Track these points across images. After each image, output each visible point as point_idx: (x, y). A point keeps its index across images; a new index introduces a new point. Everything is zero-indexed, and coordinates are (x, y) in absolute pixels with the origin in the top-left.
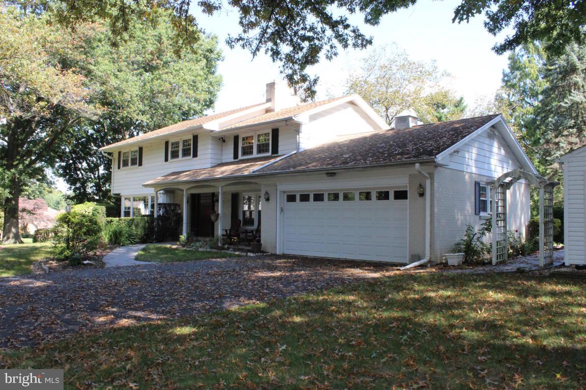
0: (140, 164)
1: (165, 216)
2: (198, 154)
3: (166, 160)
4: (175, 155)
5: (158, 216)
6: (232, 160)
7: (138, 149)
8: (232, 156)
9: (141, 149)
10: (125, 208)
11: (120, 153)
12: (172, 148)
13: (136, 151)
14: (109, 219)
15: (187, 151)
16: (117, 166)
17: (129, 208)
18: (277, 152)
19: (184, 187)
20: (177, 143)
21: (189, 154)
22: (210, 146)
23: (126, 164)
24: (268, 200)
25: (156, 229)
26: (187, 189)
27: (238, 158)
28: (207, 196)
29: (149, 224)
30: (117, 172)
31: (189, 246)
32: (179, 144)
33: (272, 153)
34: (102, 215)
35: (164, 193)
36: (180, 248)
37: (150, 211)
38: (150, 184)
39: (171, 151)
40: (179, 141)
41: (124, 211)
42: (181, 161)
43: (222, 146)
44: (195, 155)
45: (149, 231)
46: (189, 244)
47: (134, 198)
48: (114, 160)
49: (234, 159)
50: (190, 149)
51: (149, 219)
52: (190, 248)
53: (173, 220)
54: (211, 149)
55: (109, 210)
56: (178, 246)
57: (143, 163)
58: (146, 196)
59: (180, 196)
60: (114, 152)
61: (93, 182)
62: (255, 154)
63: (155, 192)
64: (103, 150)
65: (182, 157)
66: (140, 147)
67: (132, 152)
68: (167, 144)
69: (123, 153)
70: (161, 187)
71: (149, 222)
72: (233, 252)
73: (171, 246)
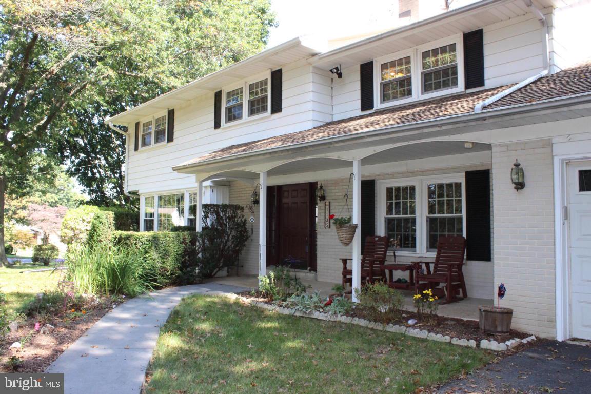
0: (171, 139)
1: (216, 230)
2: (283, 106)
3: (217, 125)
4: (233, 115)
5: (203, 229)
6: (360, 113)
7: (166, 114)
8: (358, 104)
9: (171, 113)
10: (146, 215)
11: (137, 124)
12: (228, 101)
13: (163, 118)
15: (259, 103)
16: (133, 146)
17: (152, 215)
18: (481, 83)
19: (261, 168)
20: (239, 92)
21: (264, 109)
22: (311, 87)
24: (520, 186)
25: (200, 255)
26: (270, 173)
27: (371, 107)
28: (297, 190)
29: (186, 245)
30: (134, 155)
31: (284, 304)
32: (242, 92)
33: (467, 86)
34: (107, 227)
35: (212, 185)
36: (259, 305)
37: (188, 219)
38: (189, 165)
39: (226, 108)
40: (242, 88)
41: (144, 220)
42: (246, 123)
43: (332, 88)
44: (277, 108)
45: (187, 260)
46: (283, 298)
47: (160, 197)
48: (129, 137)
49: (363, 109)
50: (266, 97)
51: (187, 234)
52: (286, 308)
53: (231, 236)
54: (312, 91)
55: (120, 218)
56: (255, 299)
57: (175, 137)
58: (179, 192)
59: (243, 192)
60: (129, 123)
61: (111, 182)
62: (417, 94)
63: (198, 183)
64: (112, 122)
65: (249, 116)
66: (170, 109)
67: (157, 120)
68: (218, 96)
69: (143, 124)
70: (210, 172)
71: (187, 241)
72: (427, 333)
73: (237, 298)
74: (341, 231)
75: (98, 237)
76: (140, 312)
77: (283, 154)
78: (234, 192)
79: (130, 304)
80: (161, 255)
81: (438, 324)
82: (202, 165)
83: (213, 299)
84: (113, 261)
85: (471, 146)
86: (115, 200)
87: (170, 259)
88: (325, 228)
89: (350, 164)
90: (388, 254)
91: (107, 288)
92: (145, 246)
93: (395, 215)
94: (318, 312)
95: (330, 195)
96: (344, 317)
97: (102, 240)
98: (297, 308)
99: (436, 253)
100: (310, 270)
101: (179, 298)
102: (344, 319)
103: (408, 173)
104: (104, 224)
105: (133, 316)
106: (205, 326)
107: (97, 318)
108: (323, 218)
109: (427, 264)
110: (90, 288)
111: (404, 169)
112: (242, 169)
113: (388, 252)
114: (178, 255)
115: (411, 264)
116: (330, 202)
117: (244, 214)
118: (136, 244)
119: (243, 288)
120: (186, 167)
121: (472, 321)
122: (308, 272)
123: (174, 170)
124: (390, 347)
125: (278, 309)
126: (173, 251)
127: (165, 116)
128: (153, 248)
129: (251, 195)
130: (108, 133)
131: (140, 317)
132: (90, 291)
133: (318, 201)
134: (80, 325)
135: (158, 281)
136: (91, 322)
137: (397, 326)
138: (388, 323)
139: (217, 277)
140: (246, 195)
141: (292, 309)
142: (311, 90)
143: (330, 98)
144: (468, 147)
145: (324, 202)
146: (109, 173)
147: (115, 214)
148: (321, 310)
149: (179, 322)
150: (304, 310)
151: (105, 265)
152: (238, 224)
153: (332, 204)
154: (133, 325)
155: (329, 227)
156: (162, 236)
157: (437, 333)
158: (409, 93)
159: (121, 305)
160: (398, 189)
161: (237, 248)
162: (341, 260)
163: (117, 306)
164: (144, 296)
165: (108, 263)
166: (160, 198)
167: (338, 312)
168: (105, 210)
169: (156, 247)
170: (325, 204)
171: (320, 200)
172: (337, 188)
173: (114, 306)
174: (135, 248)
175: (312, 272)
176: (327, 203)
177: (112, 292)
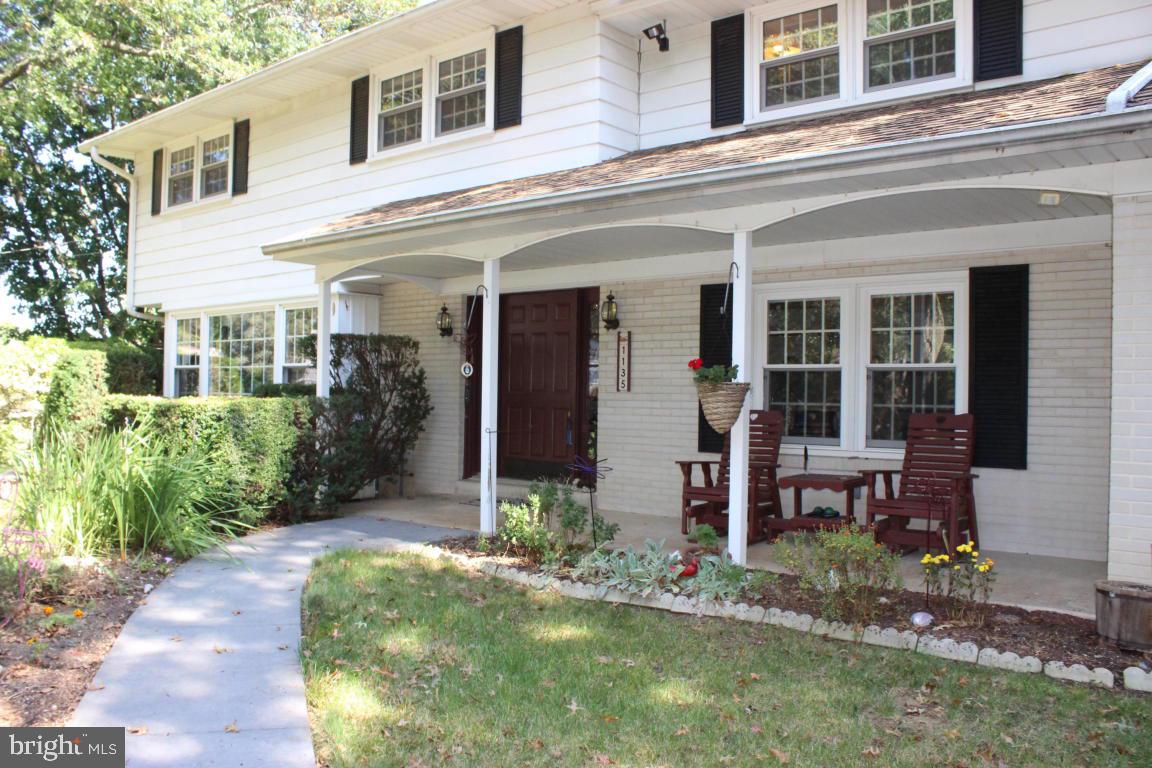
0: (240, 187)
1: (359, 393)
2: (526, 111)
3: (358, 154)
4: (401, 129)
5: (332, 391)
6: (708, 132)
7: (231, 132)
8: (704, 110)
9: (242, 130)
10: (180, 359)
11: (158, 155)
12: (385, 102)
13: (221, 142)
14: (119, 400)
15: (461, 106)
16: (147, 204)
17: (194, 359)
19: (488, 250)
20: (412, 79)
21: (475, 119)
22: (596, 67)
23: (181, 190)
26: (508, 263)
27: (738, 118)
28: (545, 306)
29: (300, 428)
30: (150, 225)
31: (575, 574)
32: (419, 81)
33: (979, 75)
34: (90, 385)
35: (342, 290)
36: (506, 574)
37: (284, 368)
38: (307, 240)
39: (380, 116)
40: (421, 70)
41: (176, 370)
42: (430, 150)
43: (639, 74)
44: (509, 114)
45: (302, 464)
46: (565, 558)
47: (216, 318)
48: (138, 183)
49: (715, 124)
50: (482, 93)
51: (303, 404)
52: (580, 584)
53: (390, 408)
54: (600, 78)
55: (120, 367)
56: (489, 559)
57: (251, 182)
58: (265, 308)
59: (414, 309)
60: (137, 152)
61: (82, 290)
62: (852, 89)
63: (322, 284)
64: (97, 147)
65: (437, 135)
66: (239, 120)
67: (207, 146)
68: (360, 89)
69: (173, 154)
70: (353, 259)
71: (304, 419)
72: (975, 648)
73: (442, 557)
74: (714, 399)
75: (69, 409)
76: (220, 604)
77: (560, 213)
78: (393, 308)
79: (186, 579)
80: (246, 453)
81: (989, 626)
82: (342, 240)
83: (388, 561)
84: (138, 469)
85: (1057, 199)
86: (90, 330)
87: (268, 461)
88: (618, 390)
89: (725, 241)
90: (781, 451)
91: (121, 539)
92: (209, 431)
93: (807, 363)
94: (669, 595)
95: (629, 316)
96: (743, 606)
97: (79, 414)
98: (612, 582)
99: (903, 451)
100: (580, 485)
101: (306, 560)
102: (742, 612)
103: (825, 268)
104: (81, 379)
105: (206, 615)
106: (406, 642)
107: (111, 625)
108: (614, 367)
109: (888, 475)
110: (80, 538)
111: (816, 260)
112: (436, 251)
113: (782, 446)
114: (285, 452)
115: (855, 474)
116: (629, 333)
117: (418, 357)
118: (184, 426)
119: (439, 529)
120: (300, 244)
121: (1047, 612)
122: (576, 488)
123: (266, 253)
124: (923, 694)
125: (557, 584)
126: (273, 444)
127: (227, 136)
128: (230, 437)
129: (435, 314)
130: (70, 185)
131: (224, 620)
132: (78, 547)
133: (602, 330)
134: (71, 650)
135: (241, 515)
136: (98, 638)
137: (892, 631)
138: (866, 625)
139: (358, 500)
140: (421, 315)
141: (597, 585)
142: (598, 75)
143: (636, 96)
144: (1049, 203)
145: (615, 332)
146: (74, 270)
147: (109, 357)
148: (676, 590)
149: (336, 631)
150: (633, 589)
151: (116, 481)
152: (406, 382)
153: (635, 338)
154: (221, 646)
155: (629, 389)
156: (249, 409)
157: (1001, 649)
158: (833, 87)
159: (164, 584)
160: (795, 306)
161: (404, 434)
162: (678, 467)
163: (156, 583)
164: (216, 555)
165: (124, 475)
166: (215, 321)
167: (721, 594)
168: (82, 348)
169: (235, 436)
170: (619, 337)
171: (608, 328)
172: (647, 300)
173: (148, 587)
174: (182, 436)
175: (585, 489)
176: (624, 335)
177: (135, 546)
